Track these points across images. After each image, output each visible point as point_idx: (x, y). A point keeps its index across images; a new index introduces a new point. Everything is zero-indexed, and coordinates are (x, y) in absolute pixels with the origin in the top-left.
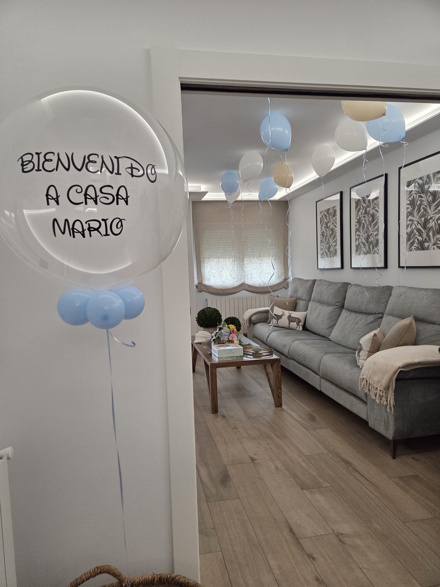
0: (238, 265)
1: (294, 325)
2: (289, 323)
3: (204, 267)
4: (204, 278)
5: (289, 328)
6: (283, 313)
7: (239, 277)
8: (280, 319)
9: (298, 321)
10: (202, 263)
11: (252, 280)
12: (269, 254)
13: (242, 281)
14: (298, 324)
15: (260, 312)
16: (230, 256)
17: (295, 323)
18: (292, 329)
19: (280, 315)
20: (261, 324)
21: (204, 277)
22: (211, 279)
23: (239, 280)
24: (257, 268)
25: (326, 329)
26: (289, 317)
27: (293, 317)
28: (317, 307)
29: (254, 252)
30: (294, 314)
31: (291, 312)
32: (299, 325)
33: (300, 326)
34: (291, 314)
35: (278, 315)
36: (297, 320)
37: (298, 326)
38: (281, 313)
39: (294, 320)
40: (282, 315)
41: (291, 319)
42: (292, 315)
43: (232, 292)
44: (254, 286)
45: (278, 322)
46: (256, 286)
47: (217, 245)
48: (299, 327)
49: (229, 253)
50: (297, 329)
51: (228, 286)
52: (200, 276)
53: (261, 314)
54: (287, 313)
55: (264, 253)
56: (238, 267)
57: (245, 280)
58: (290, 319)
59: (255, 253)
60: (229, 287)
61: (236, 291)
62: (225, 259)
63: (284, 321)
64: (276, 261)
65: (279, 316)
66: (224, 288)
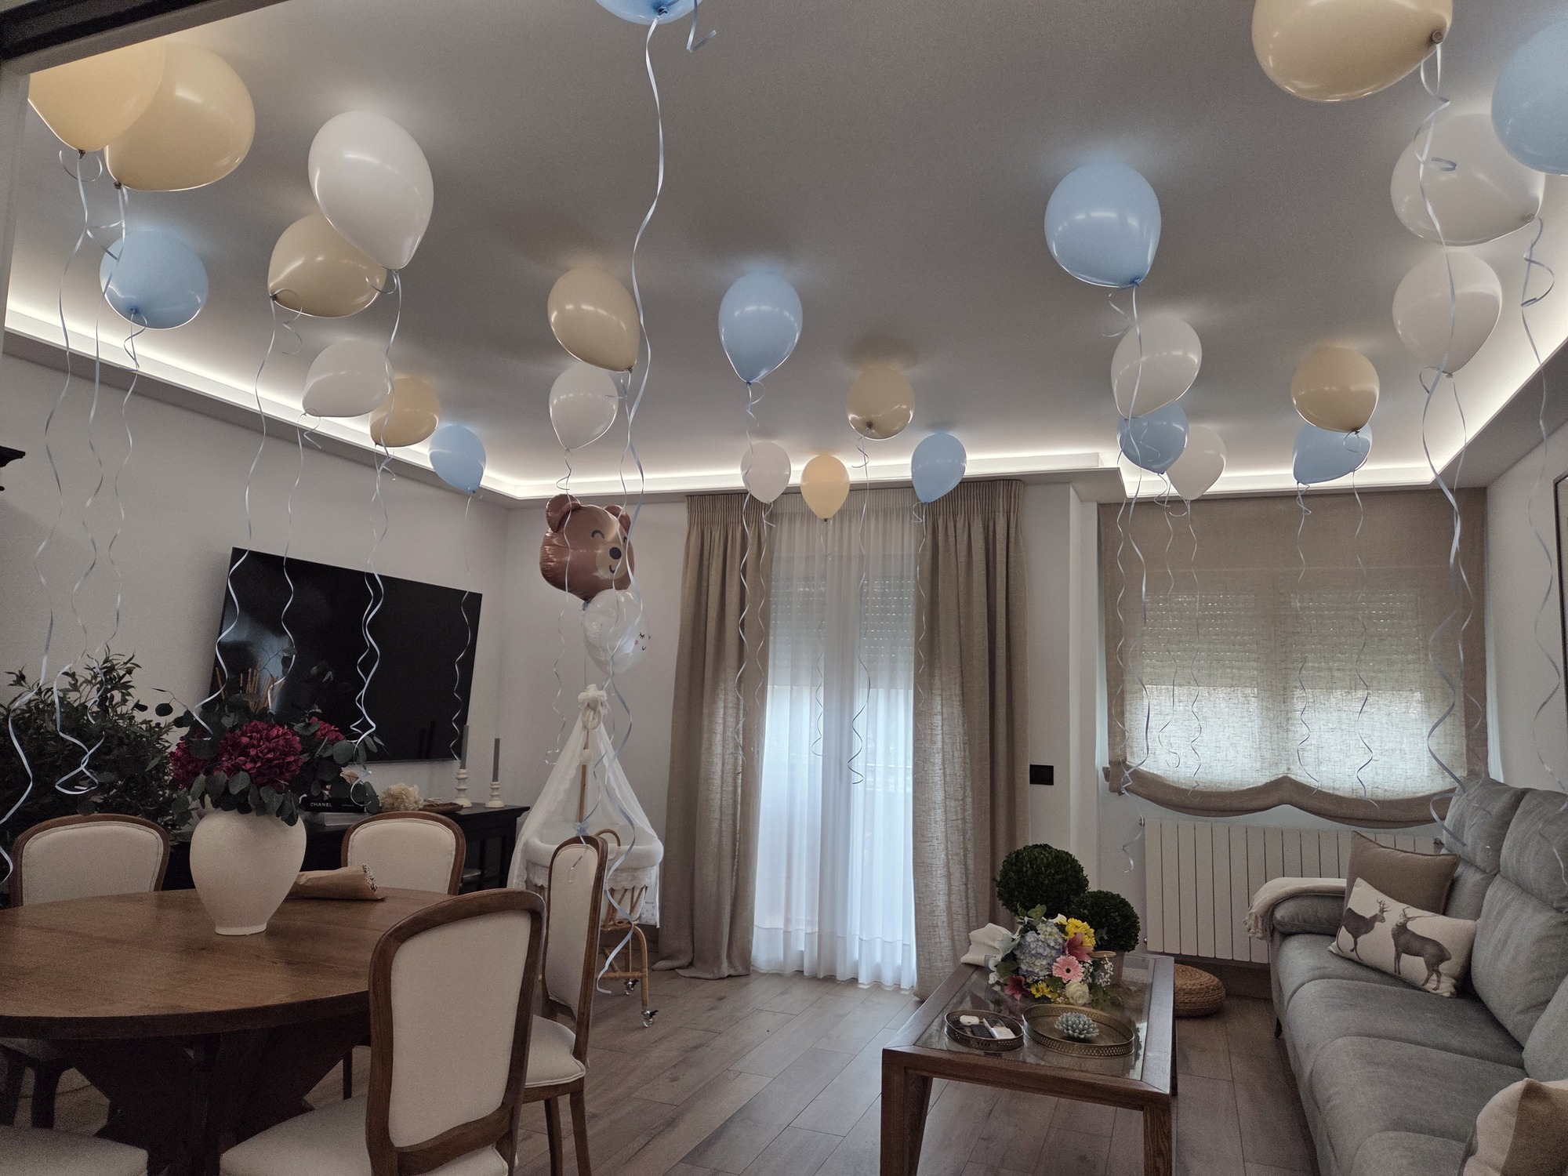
0: (1265, 712)
1: (1415, 966)
2: (1398, 958)
3: (1133, 710)
4: (1132, 747)
5: (1395, 978)
6: (1382, 911)
7: (1267, 755)
8: (1366, 932)
9: (1437, 955)
10: (1128, 696)
11: (1324, 769)
12: (1397, 681)
13: (1279, 772)
14: (1433, 967)
15: (1313, 891)
16: (1232, 678)
17: (1422, 959)
18: (1411, 985)
19: (1368, 916)
20: (1301, 939)
21: (1135, 744)
22: (1157, 753)
23: (1266, 765)
24: (1344, 727)
25: (1521, 1012)
26: (1401, 930)
27: (1413, 934)
28: (1507, 906)
29: (1330, 669)
30: (1427, 924)
31: (1412, 912)
32: (1439, 974)
33: (1443, 978)
34: (1409, 919)
35: (1360, 913)
36: (1430, 950)
37: (1434, 977)
38: (1376, 911)
39: (1416, 945)
40: (1375, 918)
41: (1405, 940)
42: (1410, 926)
43: (1236, 804)
44: (1331, 792)
45: (1356, 943)
46: (1337, 793)
47: (1183, 639)
48: (1439, 981)
49: (1229, 670)
50: (1430, 986)
51: (1222, 783)
52: (1118, 739)
53: (1316, 901)
54: (1396, 911)
55: (1374, 674)
56: (1263, 721)
57: (1289, 769)
58: (1403, 939)
59: (1336, 674)
60: (1224, 788)
61: (1255, 804)
62: (1214, 689)
63: (1378, 945)
64: (1429, 707)
65: (1362, 918)
66: (1205, 790)
